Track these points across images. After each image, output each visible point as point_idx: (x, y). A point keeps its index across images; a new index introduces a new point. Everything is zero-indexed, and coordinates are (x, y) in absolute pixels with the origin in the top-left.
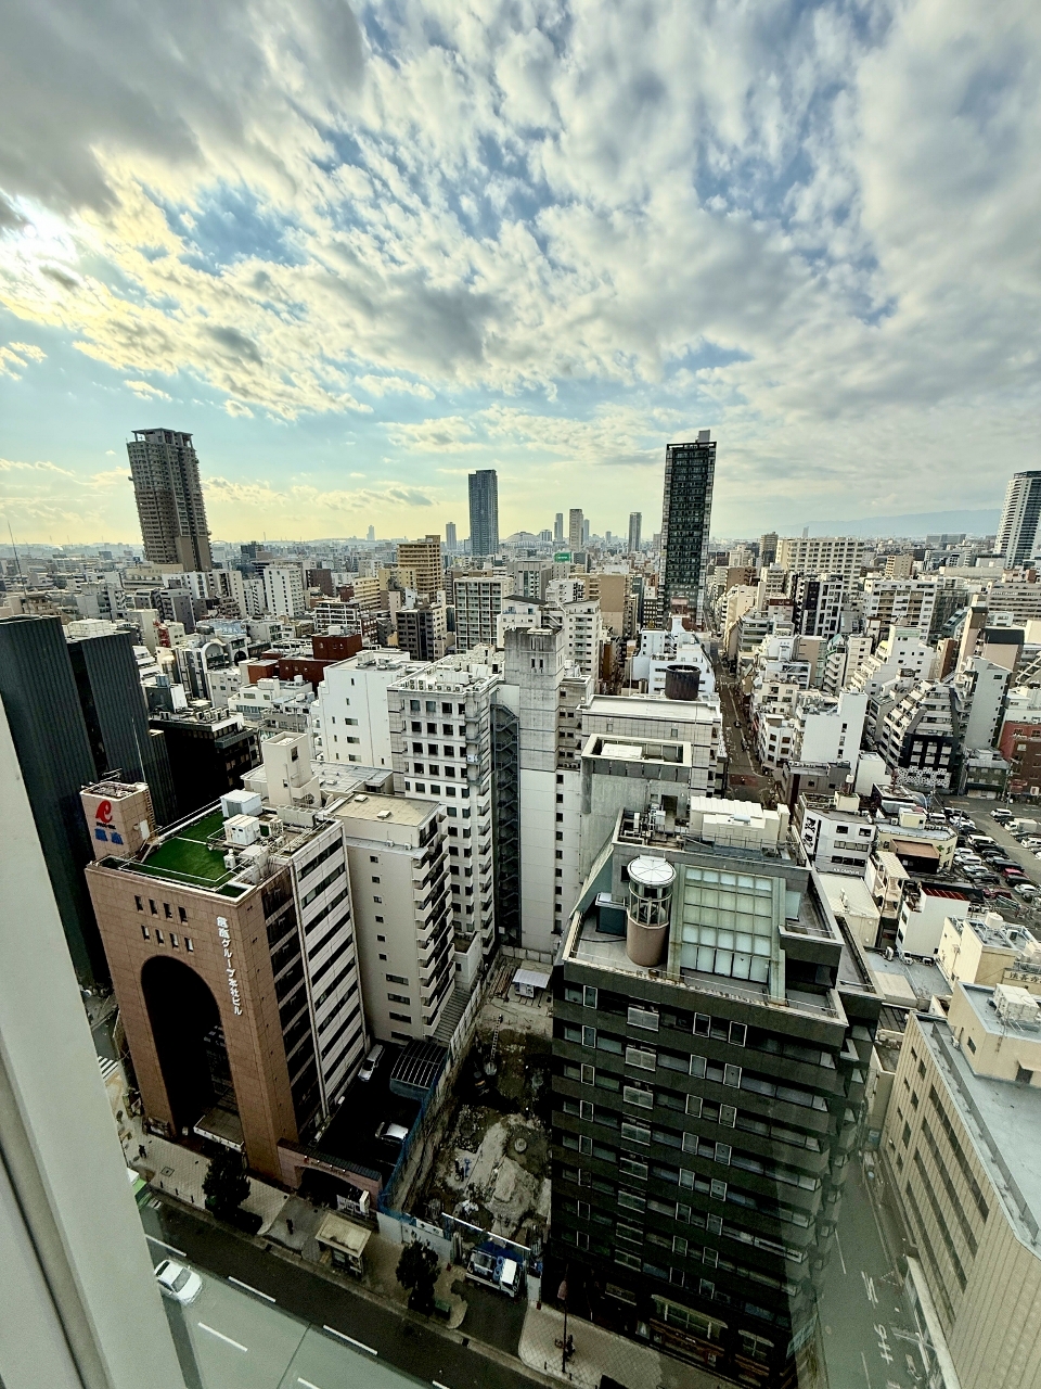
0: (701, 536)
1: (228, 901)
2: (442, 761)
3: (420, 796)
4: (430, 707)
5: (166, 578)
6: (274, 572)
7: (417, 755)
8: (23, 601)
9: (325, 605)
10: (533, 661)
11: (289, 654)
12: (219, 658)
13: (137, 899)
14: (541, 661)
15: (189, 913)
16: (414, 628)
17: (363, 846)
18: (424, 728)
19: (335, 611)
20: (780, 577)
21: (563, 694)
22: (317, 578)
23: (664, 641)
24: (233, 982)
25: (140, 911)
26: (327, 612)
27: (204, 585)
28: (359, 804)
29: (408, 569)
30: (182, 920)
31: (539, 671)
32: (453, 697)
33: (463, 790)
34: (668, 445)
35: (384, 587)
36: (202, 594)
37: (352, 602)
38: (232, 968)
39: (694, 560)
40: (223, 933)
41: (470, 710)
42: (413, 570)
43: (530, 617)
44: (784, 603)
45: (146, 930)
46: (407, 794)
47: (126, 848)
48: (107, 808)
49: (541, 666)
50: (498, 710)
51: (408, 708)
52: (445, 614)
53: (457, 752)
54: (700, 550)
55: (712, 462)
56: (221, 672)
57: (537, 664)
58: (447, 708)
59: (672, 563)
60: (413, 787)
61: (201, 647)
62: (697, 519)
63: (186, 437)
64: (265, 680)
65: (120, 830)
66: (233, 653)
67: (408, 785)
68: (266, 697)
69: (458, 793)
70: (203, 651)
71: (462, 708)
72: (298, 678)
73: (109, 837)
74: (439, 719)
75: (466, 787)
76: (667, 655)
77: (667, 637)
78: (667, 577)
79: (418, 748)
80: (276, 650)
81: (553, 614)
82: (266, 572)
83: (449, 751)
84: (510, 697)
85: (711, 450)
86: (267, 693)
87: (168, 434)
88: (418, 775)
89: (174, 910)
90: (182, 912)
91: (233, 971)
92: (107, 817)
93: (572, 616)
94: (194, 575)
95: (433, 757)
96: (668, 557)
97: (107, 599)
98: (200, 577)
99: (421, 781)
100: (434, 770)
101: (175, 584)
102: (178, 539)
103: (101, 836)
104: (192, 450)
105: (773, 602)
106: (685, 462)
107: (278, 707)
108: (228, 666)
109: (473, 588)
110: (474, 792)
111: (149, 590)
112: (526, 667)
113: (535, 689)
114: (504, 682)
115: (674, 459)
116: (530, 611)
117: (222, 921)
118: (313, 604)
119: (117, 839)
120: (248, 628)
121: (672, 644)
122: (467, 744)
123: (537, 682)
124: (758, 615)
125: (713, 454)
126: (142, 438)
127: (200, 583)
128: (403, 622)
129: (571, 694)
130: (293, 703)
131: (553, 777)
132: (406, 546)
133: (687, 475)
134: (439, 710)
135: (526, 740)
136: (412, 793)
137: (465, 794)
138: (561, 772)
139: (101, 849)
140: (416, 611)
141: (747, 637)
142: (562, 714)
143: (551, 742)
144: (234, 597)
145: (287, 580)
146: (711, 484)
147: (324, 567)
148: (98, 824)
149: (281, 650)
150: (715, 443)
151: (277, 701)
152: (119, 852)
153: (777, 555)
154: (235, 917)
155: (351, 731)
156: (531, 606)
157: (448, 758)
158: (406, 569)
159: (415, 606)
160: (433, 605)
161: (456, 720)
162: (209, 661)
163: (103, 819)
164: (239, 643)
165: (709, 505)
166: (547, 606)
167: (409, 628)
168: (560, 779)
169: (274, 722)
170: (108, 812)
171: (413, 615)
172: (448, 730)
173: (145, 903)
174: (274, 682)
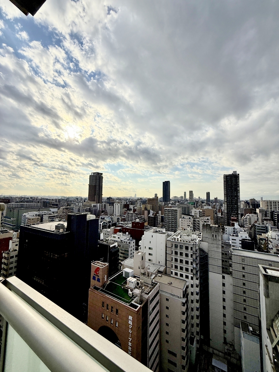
0: (237, 199)
1: (132, 309)
2: (184, 266)
3: (176, 276)
4: (181, 247)
5: (93, 205)
6: (116, 204)
7: (176, 262)
8: (64, 209)
9: (129, 213)
10: (213, 235)
11: (125, 226)
12: (105, 226)
13: (103, 303)
14: (216, 235)
15: (119, 312)
16: (152, 221)
17: (164, 294)
18: (179, 253)
19: (131, 215)
20: (264, 212)
21: (222, 247)
22: (126, 206)
23: (233, 230)
24: (130, 344)
25: (103, 308)
26: (129, 215)
27: (101, 207)
28: (160, 277)
29: (150, 205)
30: (116, 314)
31: (215, 238)
32: (189, 244)
33: (191, 277)
34: (224, 175)
35: (143, 209)
36: (100, 209)
37: (136, 213)
38: (131, 338)
39: (236, 206)
40: (130, 322)
41: (194, 249)
42: (151, 205)
43: (190, 220)
44: (270, 220)
45: (103, 315)
46: (172, 275)
47: (101, 284)
48: (98, 270)
49: (216, 237)
50: (201, 250)
51: (174, 246)
52: (161, 217)
53: (190, 263)
54: (238, 203)
55: (239, 179)
56: (106, 230)
57: (214, 236)
58: (187, 248)
59: (229, 206)
60: (174, 273)
61: (101, 222)
62: (235, 194)
63: (102, 174)
64: (119, 233)
65: (100, 277)
66: (108, 224)
67: (172, 272)
68: (119, 238)
69: (190, 278)
70: (102, 223)
71: (192, 248)
72: (127, 233)
73: (96, 279)
74: (184, 251)
75: (192, 276)
76: (235, 235)
77: (234, 229)
78: (227, 210)
79: (176, 260)
80: (121, 225)
81: (196, 219)
82: (114, 204)
83: (187, 262)
84: (205, 246)
85: (238, 176)
86: (119, 237)
87: (98, 173)
88: (176, 269)
89: (114, 310)
90: (117, 311)
91: (131, 339)
92: (98, 273)
93: (203, 220)
94: (99, 204)
95: (181, 264)
96: (227, 204)
97: (80, 209)
98: (100, 205)
99: (176, 272)
100: (181, 268)
101: (95, 206)
102: (96, 196)
103: (94, 278)
104: (102, 176)
105: (265, 220)
106: (230, 179)
107: (122, 241)
108: (107, 228)
109: (169, 211)
110: (195, 278)
111: (89, 208)
112: (210, 237)
113: (214, 244)
114: (202, 241)
115: (227, 178)
116: (190, 218)
117: (130, 318)
118: (125, 212)
119: (99, 280)
120: (112, 218)
121: (236, 231)
122: (193, 261)
123: (215, 242)
124: (261, 224)
125: (238, 177)
126: (93, 174)
127: (100, 206)
128: (150, 219)
129: (225, 247)
130: (126, 241)
131: (221, 275)
132: (149, 199)
133: (231, 182)
134: (184, 248)
135: (210, 261)
136: (173, 275)
137: (192, 278)
138: (224, 275)
139: (93, 282)
140: (153, 216)
141: (259, 230)
142: (223, 254)
143: (220, 263)
144: (107, 210)
145: (119, 207)
146: (239, 185)
147: (128, 203)
148: (94, 274)
149: (123, 225)
150: (239, 174)
151: (122, 239)
152: (99, 285)
153: (261, 205)
154: (136, 317)
155: (150, 251)
156: (190, 217)
157: (187, 265)
158: (149, 205)
159: (153, 215)
160: (158, 215)
161: (190, 252)
162: (102, 226)
163: (96, 273)
164: (109, 222)
165: (239, 190)
166: (194, 217)
167: (151, 221)
168: (223, 277)
169: (121, 245)
170: (98, 271)
171: (152, 217)
172: (187, 255)
173: (105, 305)
174: (121, 234)
